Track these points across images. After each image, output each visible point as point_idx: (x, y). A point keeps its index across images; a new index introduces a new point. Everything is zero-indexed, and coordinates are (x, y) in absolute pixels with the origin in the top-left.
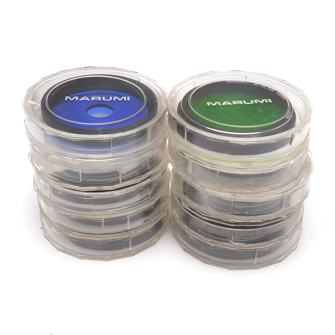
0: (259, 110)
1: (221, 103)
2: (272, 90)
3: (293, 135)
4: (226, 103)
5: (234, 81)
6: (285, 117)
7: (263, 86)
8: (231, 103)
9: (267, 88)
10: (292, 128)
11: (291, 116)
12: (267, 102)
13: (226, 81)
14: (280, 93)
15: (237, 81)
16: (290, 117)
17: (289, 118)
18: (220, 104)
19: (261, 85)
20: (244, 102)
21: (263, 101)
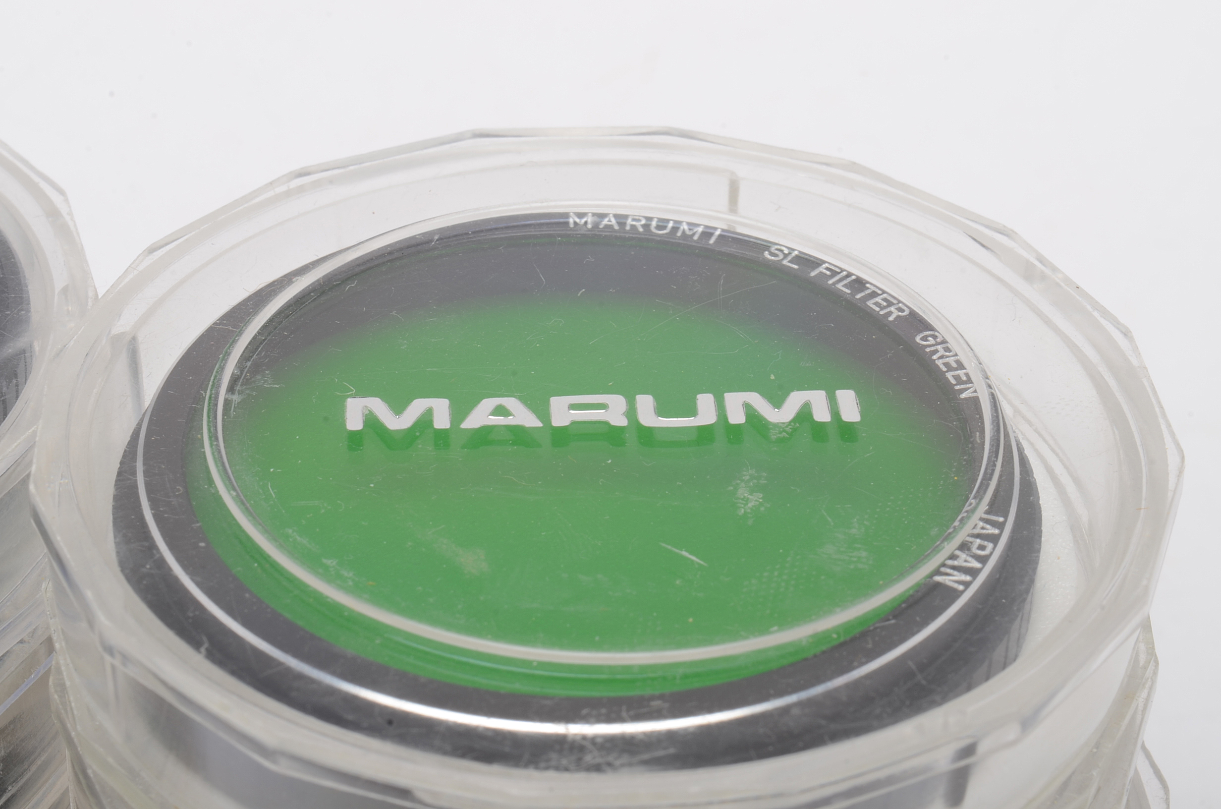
0: (743, 492)
1: (459, 412)
2: (890, 304)
3: (969, 751)
4: (500, 411)
5: (621, 219)
6: (937, 572)
7: (834, 273)
8: (539, 417)
9: (859, 284)
10: (969, 688)
11: (983, 560)
12: (822, 414)
13: (566, 215)
14: (944, 342)
15: (649, 219)
16: (974, 573)
17: (967, 585)
18: (442, 421)
19: (818, 263)
20: (645, 404)
21: (795, 401)
